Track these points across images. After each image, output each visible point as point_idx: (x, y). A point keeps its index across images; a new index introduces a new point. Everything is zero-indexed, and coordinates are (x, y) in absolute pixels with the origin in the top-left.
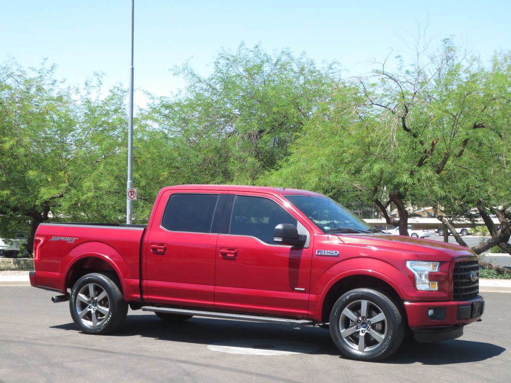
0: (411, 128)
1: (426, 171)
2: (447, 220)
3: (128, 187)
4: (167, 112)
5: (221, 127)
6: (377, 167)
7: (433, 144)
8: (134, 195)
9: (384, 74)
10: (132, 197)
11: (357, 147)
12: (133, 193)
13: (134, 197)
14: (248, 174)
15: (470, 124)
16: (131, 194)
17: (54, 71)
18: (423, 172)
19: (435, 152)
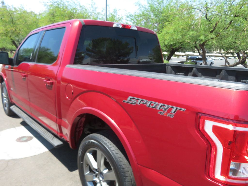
0: (209, 18)
2: (224, 55)
7: (216, 24)
11: (185, 25)
18: (210, 35)
19: (217, 27)
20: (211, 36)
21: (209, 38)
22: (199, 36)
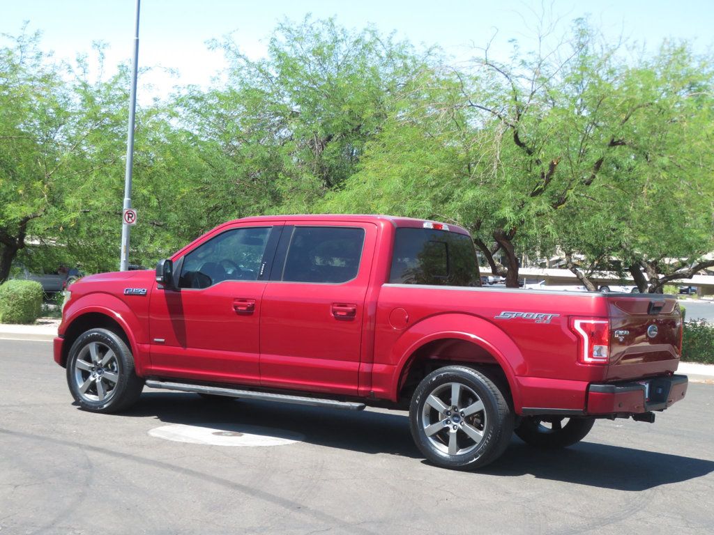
0: (525, 141)
1: (539, 203)
2: (583, 274)
3: (125, 207)
4: (197, 106)
5: (274, 129)
6: (470, 194)
7: (552, 166)
8: (133, 218)
9: (487, 64)
10: (130, 220)
11: (445, 165)
12: (131, 215)
13: (133, 221)
14: (304, 197)
15: (605, 139)
16: (129, 217)
17: (39, 39)
18: (533, 205)
19: (555, 176)
20: (539, 207)
21: (532, 213)
22: (498, 205)
